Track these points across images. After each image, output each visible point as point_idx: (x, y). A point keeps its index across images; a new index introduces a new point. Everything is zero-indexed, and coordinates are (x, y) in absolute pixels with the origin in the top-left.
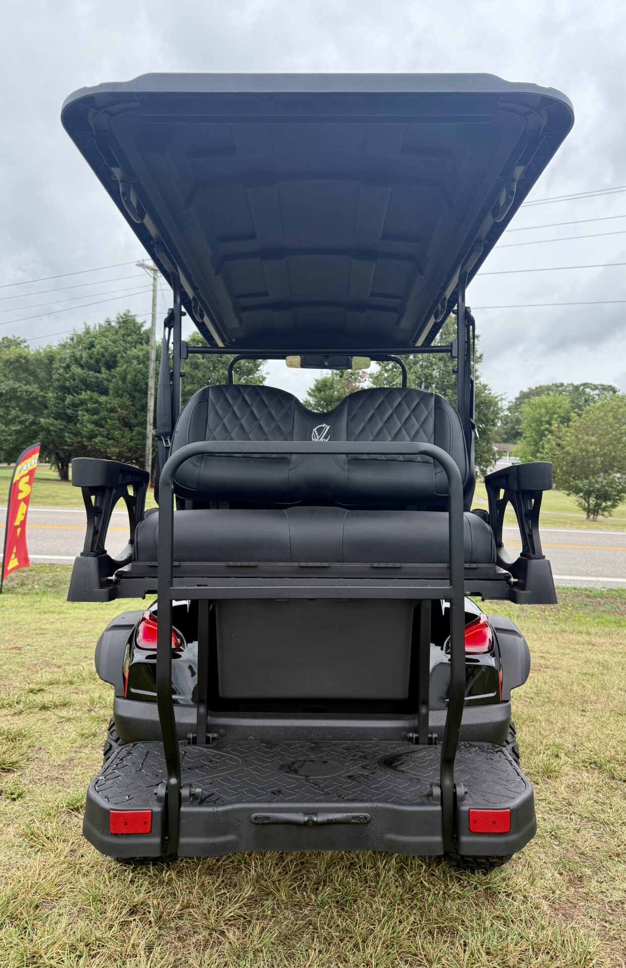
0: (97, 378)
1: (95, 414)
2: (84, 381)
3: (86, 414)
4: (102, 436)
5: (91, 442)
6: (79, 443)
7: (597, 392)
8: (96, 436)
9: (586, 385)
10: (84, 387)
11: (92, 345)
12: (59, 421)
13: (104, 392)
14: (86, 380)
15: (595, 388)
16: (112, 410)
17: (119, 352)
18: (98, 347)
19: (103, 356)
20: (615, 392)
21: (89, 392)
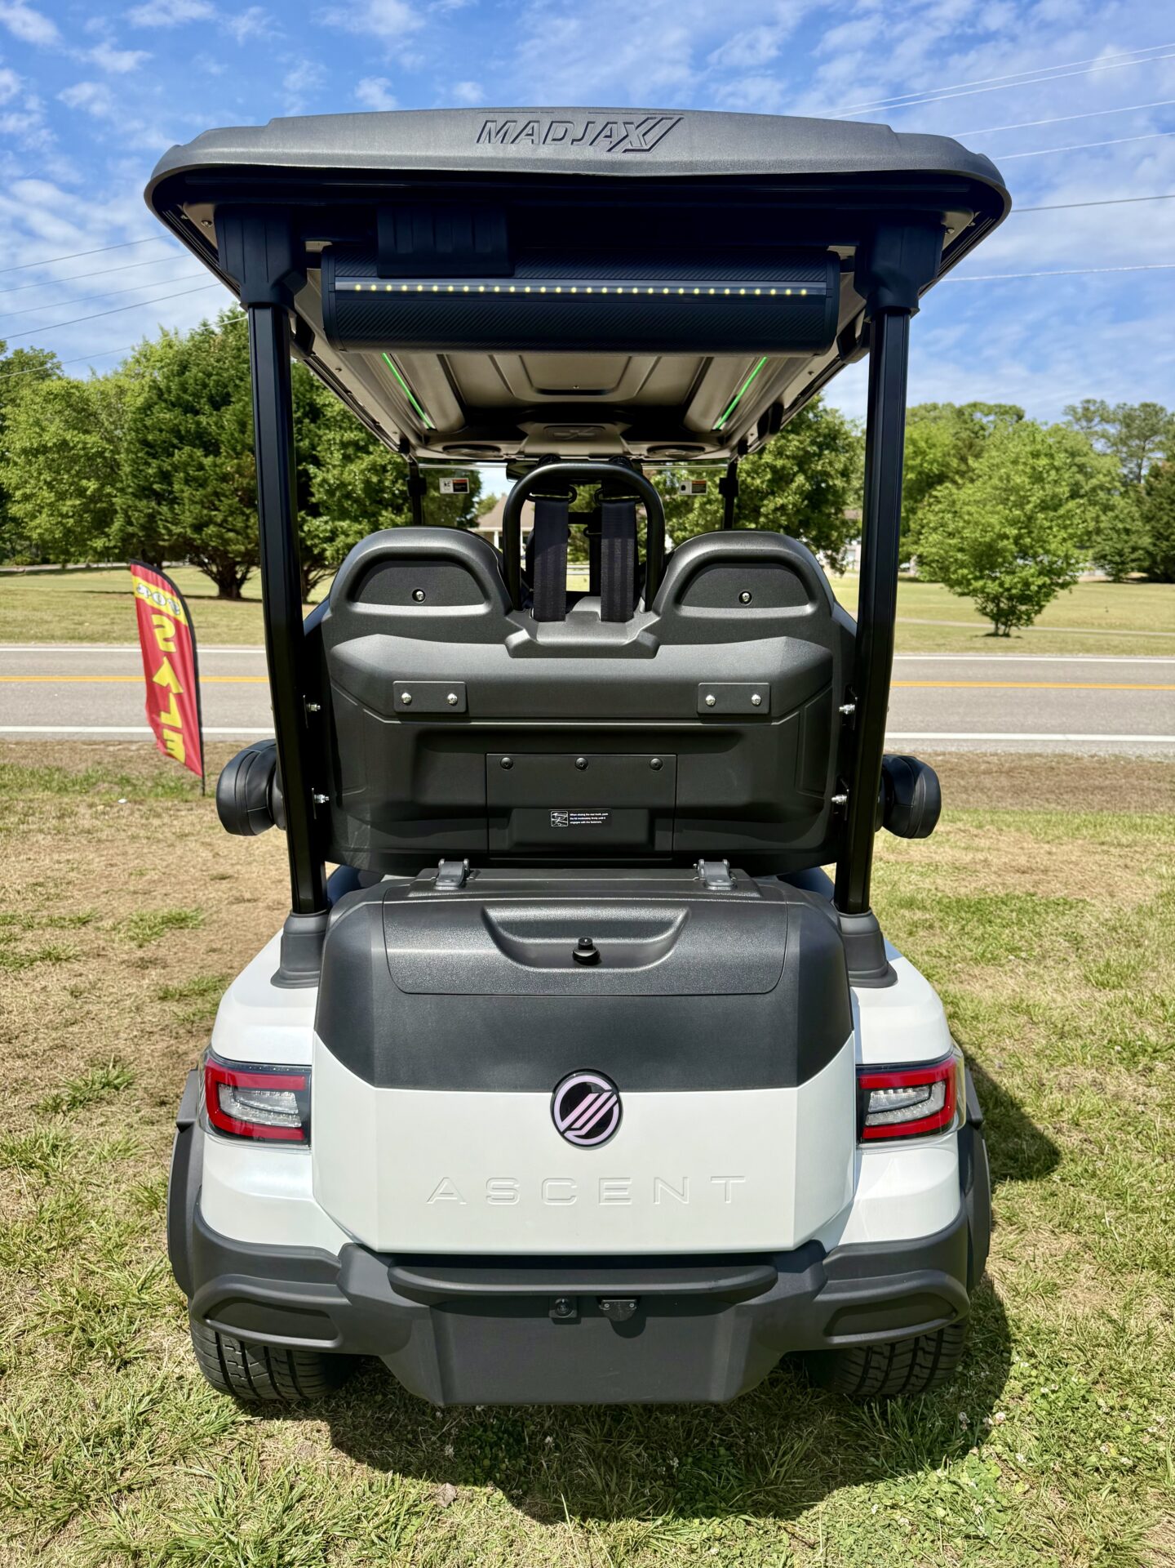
0: (198, 423)
1: (201, 485)
2: (176, 431)
3: (186, 488)
4: (216, 524)
5: (200, 534)
6: (179, 535)
7: (991, 418)
8: (207, 525)
9: (974, 405)
10: (175, 441)
11: (184, 368)
12: (145, 502)
13: (212, 448)
14: (179, 431)
15: (989, 410)
16: (225, 478)
17: (231, 379)
18: (194, 370)
19: (205, 386)
20: (1020, 417)
21: (187, 449)
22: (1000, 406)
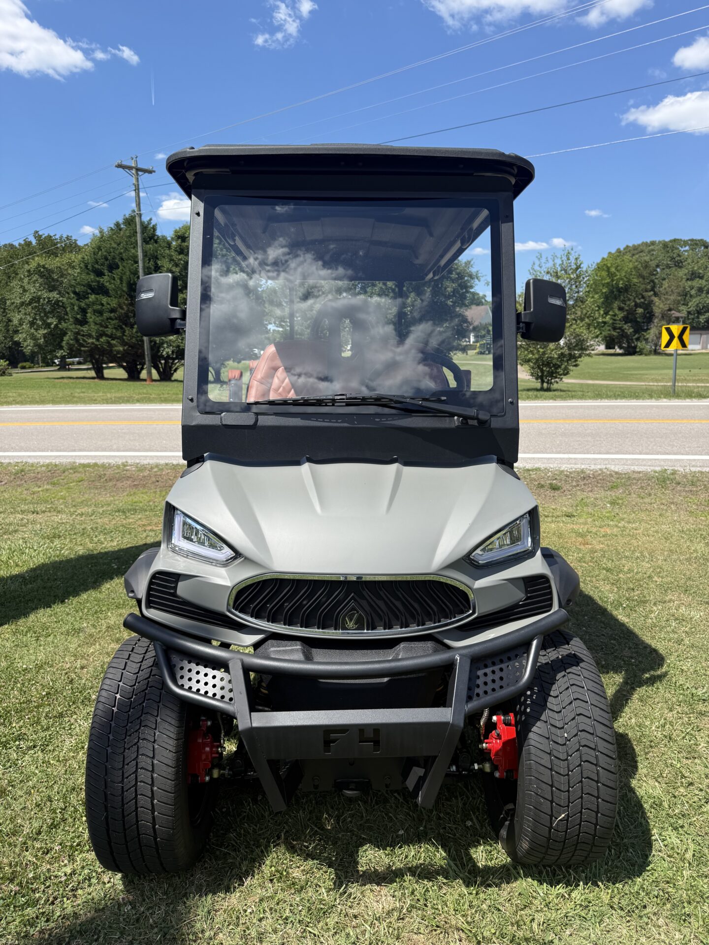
0: (99, 282)
7: (687, 248)
13: (106, 294)
15: (685, 243)
16: (113, 311)
17: (119, 254)
18: (103, 250)
22: (692, 240)
